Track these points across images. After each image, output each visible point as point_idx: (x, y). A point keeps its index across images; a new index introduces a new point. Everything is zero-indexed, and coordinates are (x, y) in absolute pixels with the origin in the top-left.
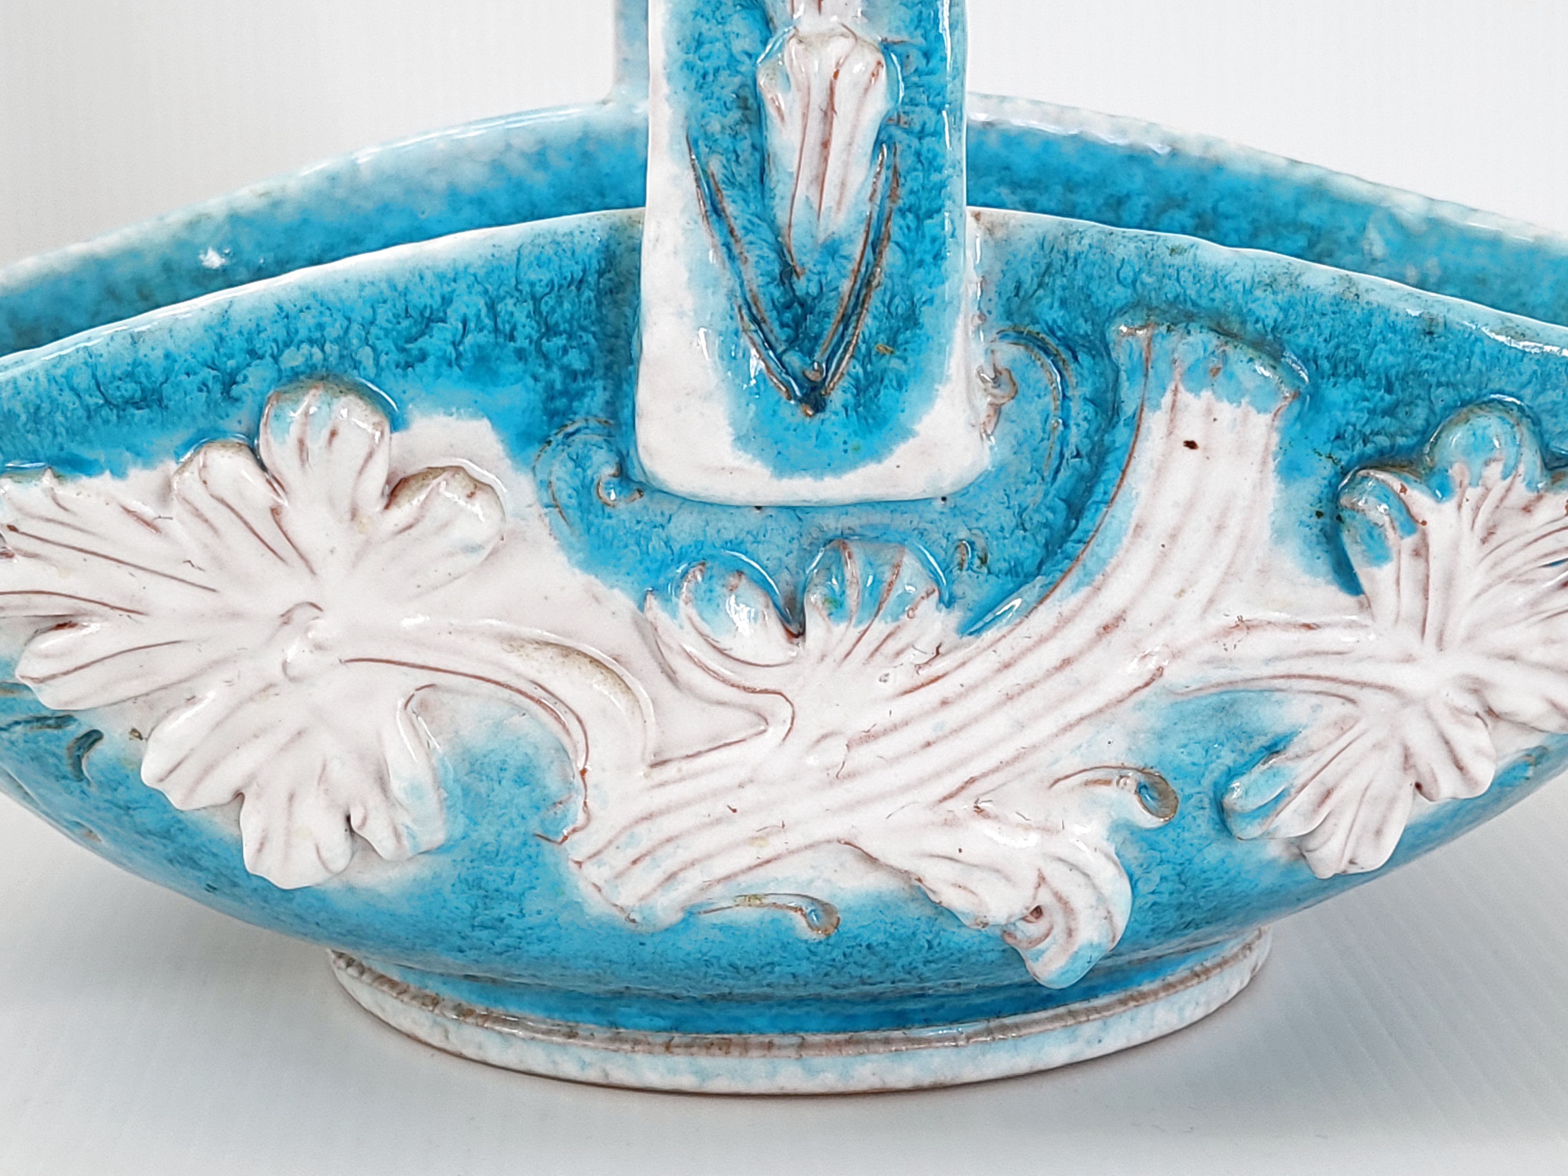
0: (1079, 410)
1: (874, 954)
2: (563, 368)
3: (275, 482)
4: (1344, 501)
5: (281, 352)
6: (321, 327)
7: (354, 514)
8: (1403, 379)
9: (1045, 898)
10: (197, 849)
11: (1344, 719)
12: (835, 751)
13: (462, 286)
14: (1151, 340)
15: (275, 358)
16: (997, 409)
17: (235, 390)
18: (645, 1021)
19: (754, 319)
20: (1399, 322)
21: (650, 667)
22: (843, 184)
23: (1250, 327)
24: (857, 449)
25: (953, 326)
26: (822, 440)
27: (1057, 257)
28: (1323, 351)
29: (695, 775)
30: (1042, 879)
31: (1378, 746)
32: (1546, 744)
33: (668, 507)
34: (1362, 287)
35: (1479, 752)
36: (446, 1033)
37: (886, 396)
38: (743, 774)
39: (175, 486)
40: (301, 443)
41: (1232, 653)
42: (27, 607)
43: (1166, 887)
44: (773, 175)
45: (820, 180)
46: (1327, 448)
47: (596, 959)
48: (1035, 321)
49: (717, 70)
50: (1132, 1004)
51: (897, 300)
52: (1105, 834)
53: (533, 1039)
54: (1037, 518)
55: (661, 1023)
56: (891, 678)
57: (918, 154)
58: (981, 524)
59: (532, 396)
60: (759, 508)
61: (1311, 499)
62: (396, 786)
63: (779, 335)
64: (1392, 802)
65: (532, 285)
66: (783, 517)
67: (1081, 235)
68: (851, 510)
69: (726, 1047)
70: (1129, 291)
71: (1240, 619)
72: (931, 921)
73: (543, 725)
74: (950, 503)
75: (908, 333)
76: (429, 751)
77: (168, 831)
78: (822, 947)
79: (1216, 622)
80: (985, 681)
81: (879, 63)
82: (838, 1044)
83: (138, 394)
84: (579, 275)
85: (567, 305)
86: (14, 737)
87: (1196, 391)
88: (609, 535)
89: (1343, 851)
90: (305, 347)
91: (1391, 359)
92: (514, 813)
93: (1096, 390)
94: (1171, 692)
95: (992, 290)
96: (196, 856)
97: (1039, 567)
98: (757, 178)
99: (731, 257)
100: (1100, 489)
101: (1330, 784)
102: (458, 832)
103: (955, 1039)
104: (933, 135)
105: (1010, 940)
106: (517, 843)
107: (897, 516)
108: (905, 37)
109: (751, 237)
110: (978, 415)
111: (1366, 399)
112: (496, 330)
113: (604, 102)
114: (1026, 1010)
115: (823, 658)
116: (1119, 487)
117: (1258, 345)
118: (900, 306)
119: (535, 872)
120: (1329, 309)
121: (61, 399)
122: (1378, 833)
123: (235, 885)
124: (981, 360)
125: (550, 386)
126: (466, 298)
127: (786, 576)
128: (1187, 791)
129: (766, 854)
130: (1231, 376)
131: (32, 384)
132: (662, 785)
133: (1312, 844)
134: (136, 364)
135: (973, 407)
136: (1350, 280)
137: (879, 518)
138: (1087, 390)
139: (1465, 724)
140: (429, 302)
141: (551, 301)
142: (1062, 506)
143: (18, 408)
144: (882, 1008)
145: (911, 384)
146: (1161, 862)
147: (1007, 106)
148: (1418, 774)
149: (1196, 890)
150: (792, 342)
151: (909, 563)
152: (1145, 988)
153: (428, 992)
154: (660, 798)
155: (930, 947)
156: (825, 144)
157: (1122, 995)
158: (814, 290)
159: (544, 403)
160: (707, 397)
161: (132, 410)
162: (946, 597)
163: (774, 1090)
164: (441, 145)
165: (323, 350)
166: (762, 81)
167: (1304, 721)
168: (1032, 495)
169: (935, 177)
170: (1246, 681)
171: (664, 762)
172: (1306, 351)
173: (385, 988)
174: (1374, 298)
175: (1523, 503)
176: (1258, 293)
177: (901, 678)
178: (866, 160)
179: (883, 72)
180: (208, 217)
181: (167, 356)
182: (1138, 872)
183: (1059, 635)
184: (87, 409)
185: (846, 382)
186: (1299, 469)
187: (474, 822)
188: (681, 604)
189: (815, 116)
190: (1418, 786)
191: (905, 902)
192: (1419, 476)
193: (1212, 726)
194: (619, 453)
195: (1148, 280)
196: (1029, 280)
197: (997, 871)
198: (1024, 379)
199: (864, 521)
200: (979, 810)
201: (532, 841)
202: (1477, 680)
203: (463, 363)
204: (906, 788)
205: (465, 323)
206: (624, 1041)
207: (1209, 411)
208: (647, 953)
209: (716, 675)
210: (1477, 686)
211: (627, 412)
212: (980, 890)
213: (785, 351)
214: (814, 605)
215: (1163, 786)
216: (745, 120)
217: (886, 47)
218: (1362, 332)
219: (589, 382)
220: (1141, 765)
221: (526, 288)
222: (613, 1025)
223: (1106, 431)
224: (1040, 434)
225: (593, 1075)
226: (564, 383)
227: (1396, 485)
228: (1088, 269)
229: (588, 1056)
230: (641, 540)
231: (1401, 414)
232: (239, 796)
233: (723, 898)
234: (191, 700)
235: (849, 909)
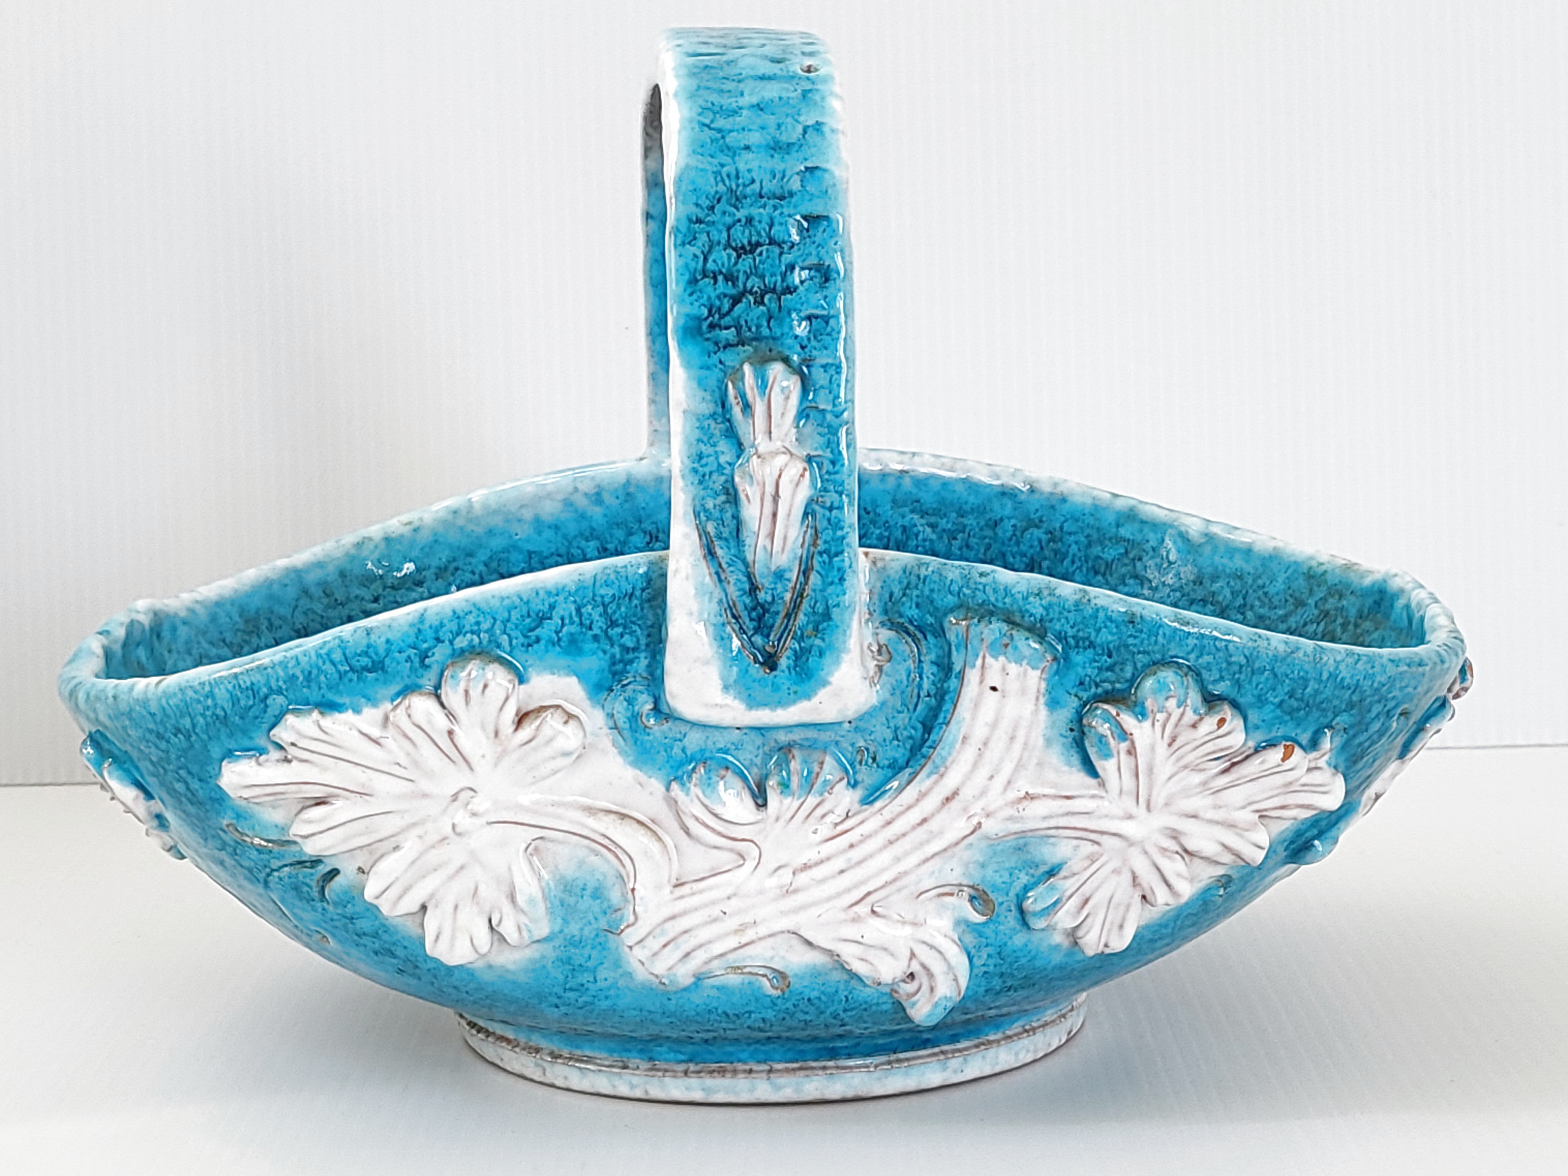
0: (929, 669)
1: (812, 1005)
2: (621, 646)
3: (450, 715)
4: (1085, 721)
5: (454, 639)
6: (478, 623)
7: (496, 734)
8: (1118, 649)
9: (915, 967)
10: (394, 944)
11: (1092, 854)
12: (786, 876)
13: (561, 598)
14: (968, 627)
15: (451, 642)
16: (880, 668)
17: (427, 661)
18: (672, 1056)
19: (734, 616)
20: (1114, 615)
21: (675, 826)
22: (785, 538)
23: (1026, 619)
24: (795, 692)
25: (851, 619)
26: (776, 688)
27: (913, 579)
28: (1071, 632)
29: (701, 892)
30: (913, 955)
31: (1116, 872)
32: (1229, 873)
33: (684, 728)
34: (1092, 596)
35: (1179, 875)
36: (544, 1070)
37: (812, 661)
38: (729, 891)
39: (391, 718)
40: (467, 692)
41: (1022, 813)
42: (296, 793)
43: (991, 962)
44: (745, 534)
45: (772, 535)
46: (1073, 692)
47: (641, 1010)
48: (901, 616)
49: (711, 473)
50: (983, 1047)
51: (818, 605)
52: (951, 927)
53: (600, 1071)
54: (905, 733)
55: (681, 1057)
56: (819, 832)
57: (829, 520)
58: (872, 738)
59: (603, 662)
60: (738, 728)
61: (1067, 721)
62: (520, 899)
63: (749, 625)
64: (1128, 907)
65: (602, 597)
66: (753, 734)
67: (928, 565)
68: (795, 729)
69: (722, 1072)
70: (956, 599)
71: (1027, 793)
72: (847, 982)
73: (608, 862)
74: (853, 725)
75: (825, 624)
76: (540, 878)
77: (377, 933)
78: (780, 1000)
79: (1012, 795)
80: (876, 832)
81: (805, 469)
82: (794, 1070)
83: (370, 664)
84: (630, 591)
85: (623, 609)
86: (282, 875)
87: (996, 657)
88: (648, 745)
89: (1100, 937)
90: (469, 635)
91: (1110, 638)
92: (591, 918)
93: (938, 657)
94: (988, 838)
95: (876, 598)
96: (393, 948)
97: (907, 763)
98: (735, 534)
99: (720, 580)
100: (942, 715)
101: (1088, 895)
102: (557, 928)
103: (867, 1067)
104: (838, 508)
105: (896, 995)
106: (592, 935)
107: (822, 733)
108: (819, 452)
109: (732, 569)
110: (868, 672)
111: (1096, 661)
112: (581, 624)
113: (641, 459)
114: (913, 1049)
115: (777, 819)
116: (953, 714)
117: (1031, 629)
118: (820, 608)
119: (605, 953)
120: (1073, 608)
121: (324, 668)
122: (1121, 927)
123: (417, 967)
124: (870, 639)
125: (613, 656)
126: (564, 605)
127: (755, 770)
128: (1000, 900)
129: (744, 940)
130: (1016, 648)
131: (306, 659)
132: (682, 897)
133: (1080, 933)
134: (369, 646)
135: (865, 667)
136: (1085, 591)
137: (812, 734)
138: (933, 657)
139: (1169, 858)
140: (542, 608)
141: (613, 606)
142: (919, 726)
143: (298, 673)
144: (820, 1045)
145: (828, 653)
146: (987, 945)
147: (917, 459)
148: (1143, 890)
149: (1011, 964)
150: (757, 630)
151: (829, 761)
152: (992, 1037)
153: (531, 1044)
154: (680, 906)
155: (847, 1000)
156: (775, 515)
157: (976, 1041)
158: (769, 599)
159: (610, 667)
160: (707, 663)
161: (365, 673)
162: (852, 782)
163: (753, 1100)
164: (529, 489)
165: (479, 636)
166: (737, 479)
167: (1069, 856)
168: (902, 719)
169: (839, 533)
170: (1031, 831)
171: (682, 884)
172: (1060, 633)
173: (504, 1044)
174: (1100, 602)
175: (1192, 722)
176: (1031, 599)
177: (825, 830)
178: (798, 524)
179: (807, 474)
180: (370, 539)
181: (388, 641)
182: (973, 952)
183: (920, 804)
184: (340, 673)
185: (789, 653)
186: (1058, 703)
187: (566, 921)
188: (692, 787)
189: (768, 500)
190: (1144, 897)
191: (831, 970)
192: (1128, 707)
193: (1014, 859)
194: (654, 697)
195: (966, 591)
196: (897, 591)
197: (885, 949)
198: (896, 650)
199: (803, 736)
200: (873, 912)
201: (602, 934)
202: (1174, 830)
203: (562, 644)
204: (829, 899)
205: (562, 619)
206: (658, 1070)
207: (1004, 669)
208: (671, 1006)
209: (713, 830)
210: (1174, 834)
211: (659, 672)
212: (875, 962)
213: (752, 635)
214: (772, 787)
215: (985, 897)
216: (728, 501)
217: (809, 459)
218: (1092, 622)
219: (636, 654)
220: (971, 884)
221: (599, 599)
222: (651, 1059)
223: (944, 681)
224: (905, 683)
225: (639, 1094)
226: (622, 655)
227: (1114, 712)
228: (932, 586)
229: (635, 1080)
230: (668, 748)
231: (1117, 669)
232: (424, 908)
233: (720, 968)
234: (396, 848)
235: (796, 975)
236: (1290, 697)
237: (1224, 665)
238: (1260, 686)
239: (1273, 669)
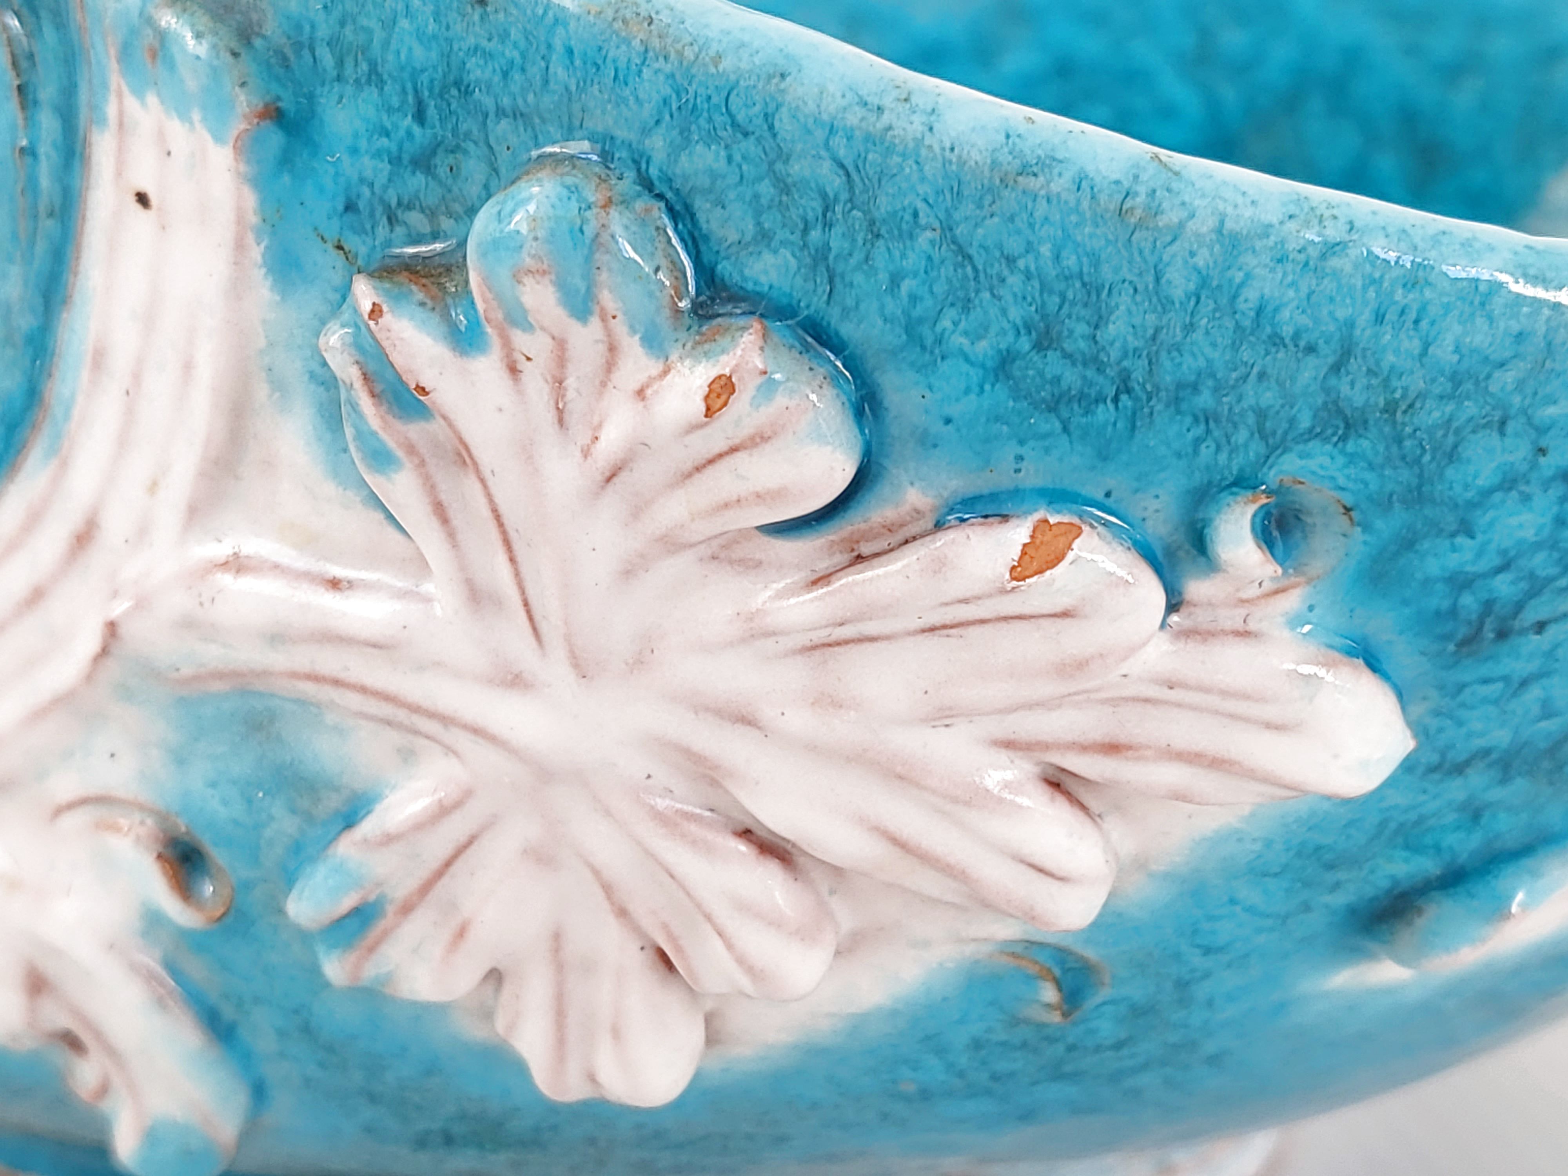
8: (441, 97)
11: (445, 785)
30: (39, 980)
41: (210, 611)
52: (138, 924)
64: (621, 976)
71: (236, 552)
79: (200, 551)
87: (140, 95)
91: (420, 52)
94: (157, 674)
101: (465, 912)
111: (385, 133)
116: (75, 273)
128: (243, 874)
130: (172, 66)
170: (256, 674)
175: (641, 380)
202: (694, 754)
207: (161, 136)
210: (695, 769)
220: (162, 805)
227: (367, 304)
236: (1039, 347)
237: (766, 189)
238: (907, 285)
239: (947, 228)
